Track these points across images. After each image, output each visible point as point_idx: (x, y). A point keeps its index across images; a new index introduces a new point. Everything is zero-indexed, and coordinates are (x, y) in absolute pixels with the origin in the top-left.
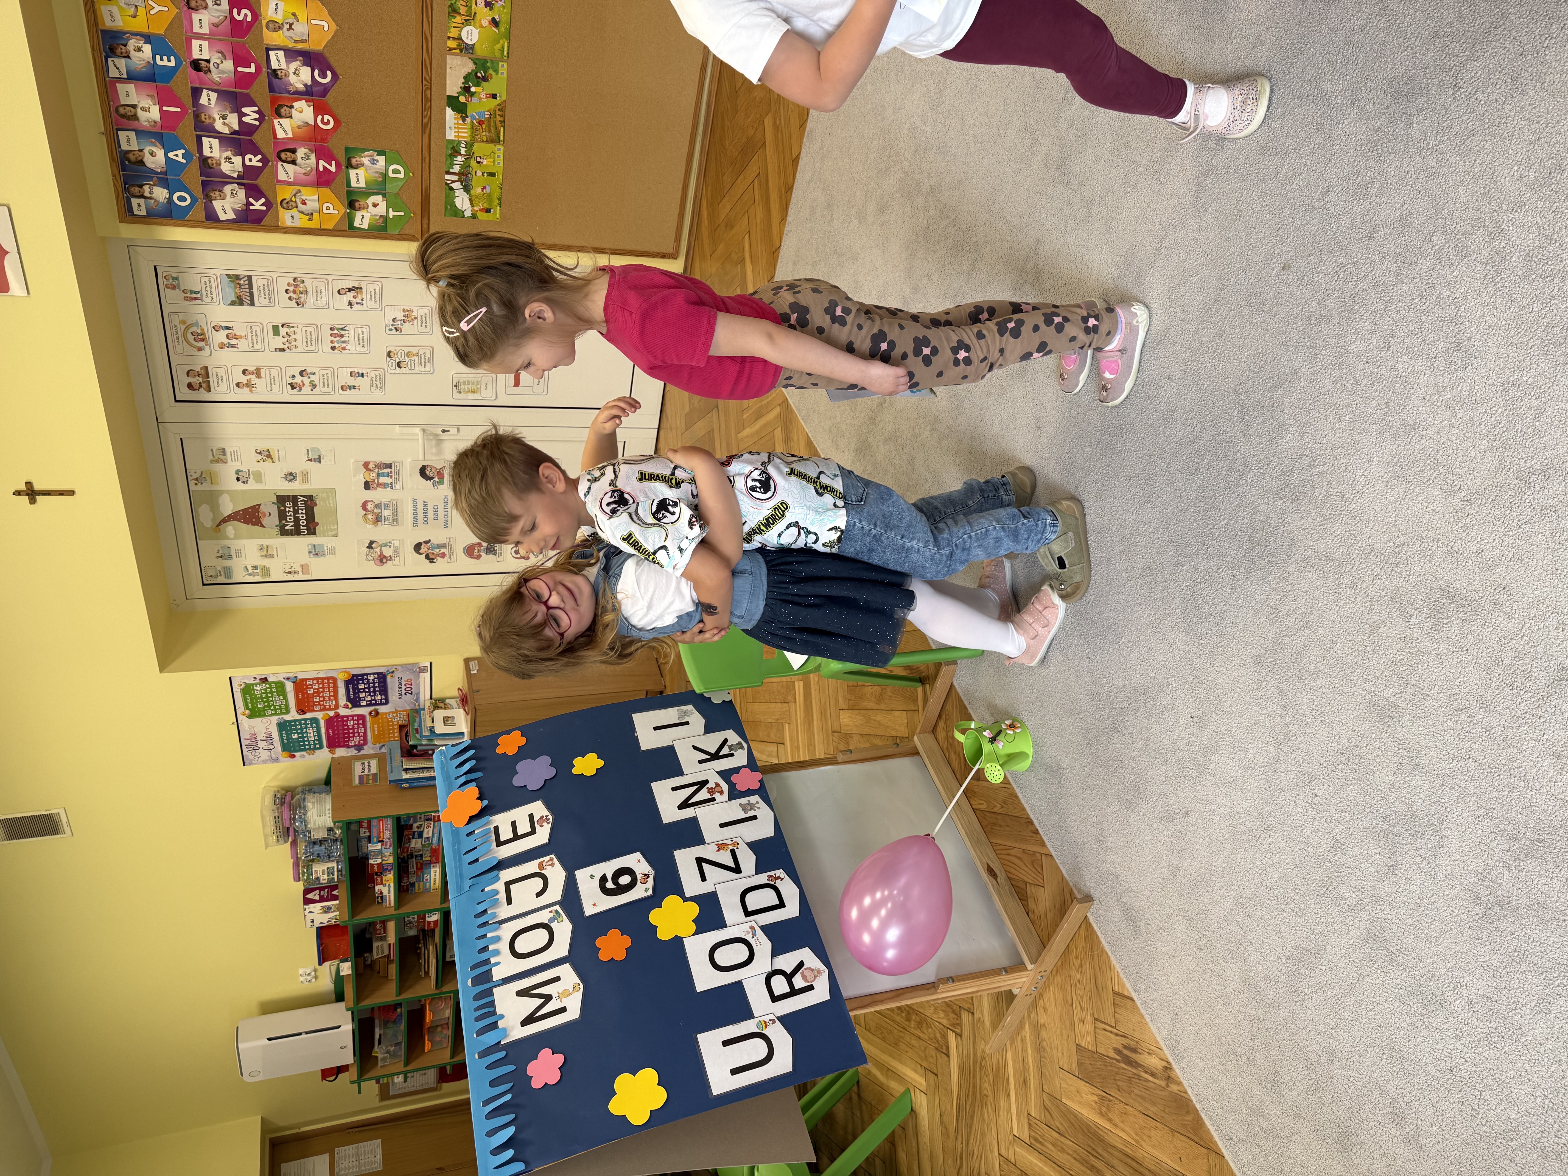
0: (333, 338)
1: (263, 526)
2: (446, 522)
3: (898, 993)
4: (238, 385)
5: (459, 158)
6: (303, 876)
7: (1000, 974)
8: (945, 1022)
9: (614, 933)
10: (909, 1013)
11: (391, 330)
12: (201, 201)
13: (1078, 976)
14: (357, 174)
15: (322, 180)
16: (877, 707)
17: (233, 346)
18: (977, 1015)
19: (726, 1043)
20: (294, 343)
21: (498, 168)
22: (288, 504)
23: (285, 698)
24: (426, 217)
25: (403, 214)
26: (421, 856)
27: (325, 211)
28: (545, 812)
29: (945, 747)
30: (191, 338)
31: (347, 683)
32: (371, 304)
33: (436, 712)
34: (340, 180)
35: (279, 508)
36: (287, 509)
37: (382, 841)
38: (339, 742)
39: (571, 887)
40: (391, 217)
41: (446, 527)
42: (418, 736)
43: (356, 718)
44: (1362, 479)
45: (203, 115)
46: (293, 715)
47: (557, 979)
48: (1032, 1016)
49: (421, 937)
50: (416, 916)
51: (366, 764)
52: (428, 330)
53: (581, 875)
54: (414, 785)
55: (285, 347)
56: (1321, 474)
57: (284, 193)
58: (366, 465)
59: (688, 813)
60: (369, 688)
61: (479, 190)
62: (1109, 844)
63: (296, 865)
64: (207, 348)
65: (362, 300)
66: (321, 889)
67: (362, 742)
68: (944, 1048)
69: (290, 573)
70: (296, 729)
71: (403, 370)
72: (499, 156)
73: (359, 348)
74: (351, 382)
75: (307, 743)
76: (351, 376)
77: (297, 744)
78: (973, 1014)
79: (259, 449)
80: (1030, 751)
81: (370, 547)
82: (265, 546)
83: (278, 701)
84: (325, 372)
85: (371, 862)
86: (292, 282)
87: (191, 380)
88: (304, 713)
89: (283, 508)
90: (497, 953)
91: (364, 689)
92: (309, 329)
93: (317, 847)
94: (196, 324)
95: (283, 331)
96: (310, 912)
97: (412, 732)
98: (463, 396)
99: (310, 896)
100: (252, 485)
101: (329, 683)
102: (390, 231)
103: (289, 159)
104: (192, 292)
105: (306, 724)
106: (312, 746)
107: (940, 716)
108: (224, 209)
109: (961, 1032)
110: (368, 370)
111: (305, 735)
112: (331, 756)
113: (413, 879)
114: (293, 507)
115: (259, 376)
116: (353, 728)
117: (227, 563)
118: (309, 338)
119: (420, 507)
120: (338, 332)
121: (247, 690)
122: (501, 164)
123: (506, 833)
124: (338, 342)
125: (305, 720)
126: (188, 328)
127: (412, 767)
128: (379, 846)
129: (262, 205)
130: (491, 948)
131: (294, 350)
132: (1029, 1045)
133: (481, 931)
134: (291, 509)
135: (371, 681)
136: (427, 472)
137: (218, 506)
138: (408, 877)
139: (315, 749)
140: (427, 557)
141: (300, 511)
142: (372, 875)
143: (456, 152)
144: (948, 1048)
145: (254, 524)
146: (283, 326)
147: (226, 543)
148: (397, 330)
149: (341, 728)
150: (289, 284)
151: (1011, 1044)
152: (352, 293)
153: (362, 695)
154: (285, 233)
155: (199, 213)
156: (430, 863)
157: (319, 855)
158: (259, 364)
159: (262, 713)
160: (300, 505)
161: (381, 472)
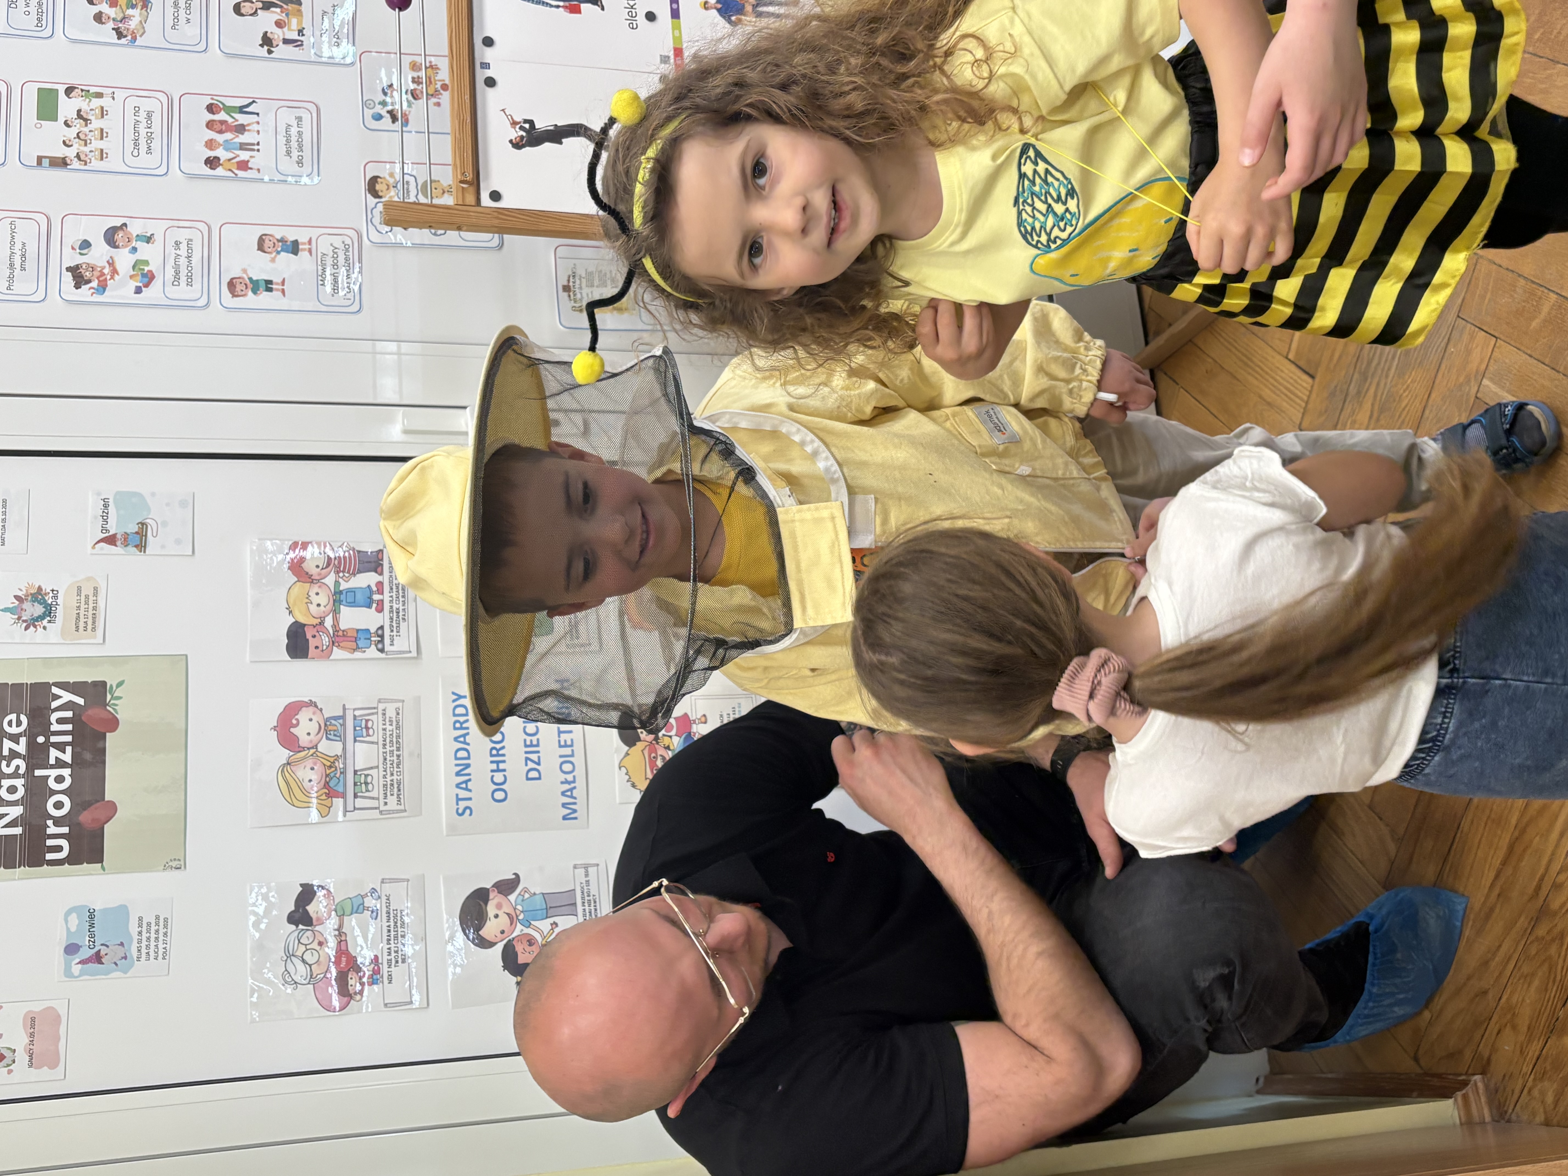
2: (569, 797)
11: (379, 119)
36: (8, 746)
41: (568, 816)
55: (70, 153)
65: (301, 32)
73: (288, 165)
74: (261, 267)
76: (261, 247)
81: (299, 916)
84: (183, 235)
92: (146, 105)
110: (314, 233)
114: (31, 730)
118: (143, 131)
124: (227, 145)
131: (96, 164)
134: (23, 740)
141: (54, 753)
146: (69, 91)
148: (394, 119)
152: (274, 12)
160: (55, 727)
161: (344, 586)
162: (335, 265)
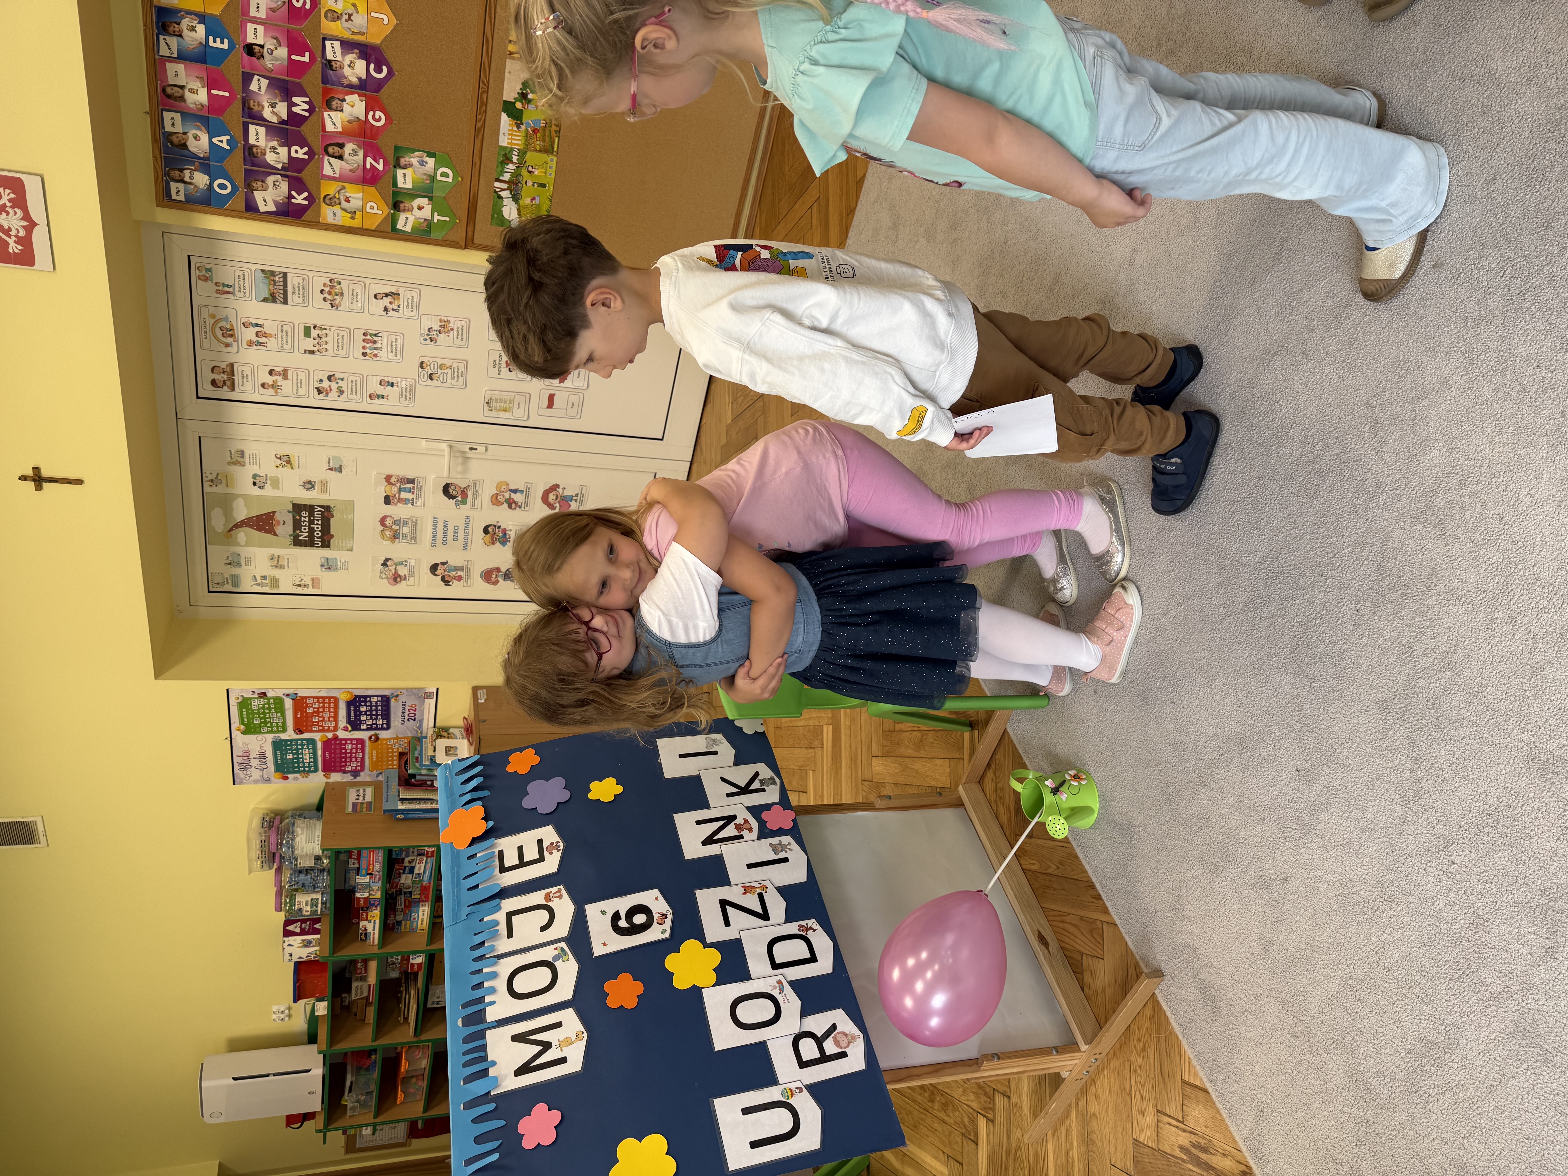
0: (365, 344)
1: (275, 535)
2: (466, 544)
3: (937, 1068)
4: (263, 385)
5: (511, 166)
6: (285, 906)
7: (1050, 1054)
8: (975, 1105)
9: (625, 978)
10: (933, 1093)
11: (426, 340)
12: (242, 191)
13: (1140, 1061)
14: (405, 175)
15: (369, 178)
16: (916, 754)
17: (261, 344)
18: (1014, 1099)
19: (746, 1111)
20: (324, 346)
21: (550, 180)
22: (304, 514)
23: (283, 715)
24: (471, 224)
25: (448, 219)
26: (411, 893)
27: (368, 210)
28: (556, 838)
29: (993, 799)
30: (219, 333)
31: (349, 704)
32: (407, 312)
33: (439, 741)
34: (386, 180)
35: (294, 517)
36: (303, 519)
37: (371, 874)
38: (335, 766)
39: (580, 923)
40: (436, 221)
41: (465, 549)
42: (417, 765)
43: (354, 742)
44: (1528, 499)
45: (252, 102)
46: (289, 734)
47: (559, 1025)
48: (1081, 1104)
49: (403, 981)
50: (399, 957)
51: (361, 791)
52: (463, 343)
53: (592, 910)
54: (408, 817)
55: (315, 349)
56: (1474, 494)
57: (329, 189)
58: (388, 478)
59: (713, 850)
60: (371, 710)
61: (527, 201)
62: (1187, 913)
63: (279, 894)
64: (235, 344)
65: (399, 307)
66: (303, 921)
67: (359, 768)
68: (972, 1134)
69: (299, 585)
70: (291, 749)
71: (435, 382)
72: (551, 167)
73: (391, 356)
74: (380, 390)
75: (301, 765)
76: (380, 384)
77: (291, 765)
78: (1009, 1097)
79: (279, 453)
80: (1096, 806)
81: (384, 564)
82: (276, 556)
83: (275, 718)
84: (354, 379)
85: (358, 895)
86: (328, 283)
87: (215, 376)
88: (301, 732)
89: (298, 517)
90: (493, 991)
91: (366, 712)
92: (342, 333)
93: (302, 876)
94: (226, 319)
95: (314, 333)
96: (289, 945)
97: (412, 760)
98: (494, 414)
99: (291, 928)
100: (268, 491)
101: (330, 703)
102: (434, 235)
103: (336, 154)
104: (224, 285)
105: (302, 745)
106: (307, 769)
107: (989, 765)
108: (265, 201)
109: (994, 1117)
111: (300, 756)
112: (325, 780)
113: (399, 918)
114: (309, 516)
115: (285, 378)
116: (351, 753)
117: (235, 571)
119: (440, 526)
120: (371, 338)
121: (244, 703)
122: (553, 176)
123: (511, 859)
124: (370, 348)
125: (302, 740)
126: (216, 322)
127: (409, 797)
128: (367, 879)
129: (304, 199)
130: (486, 984)
131: (324, 353)
132: (1075, 1137)
133: (476, 966)
134: (307, 519)
135: (374, 704)
136: (451, 491)
137: (232, 509)
138: (395, 915)
139: (310, 771)
140: (443, 579)
141: (316, 522)
142: (358, 909)
143: (507, 159)
144: (976, 1135)
145: (267, 532)
146: (315, 327)
147: (237, 549)
148: (432, 341)
149: (338, 751)
150: (325, 285)
151: (1053, 1135)
152: (389, 299)
153: (363, 718)
154: (326, 230)
155: (239, 203)
156: (419, 902)
157: (303, 885)
158: (286, 365)
159: (258, 730)
160: (316, 515)
161: (402, 487)
162: (406, 391)
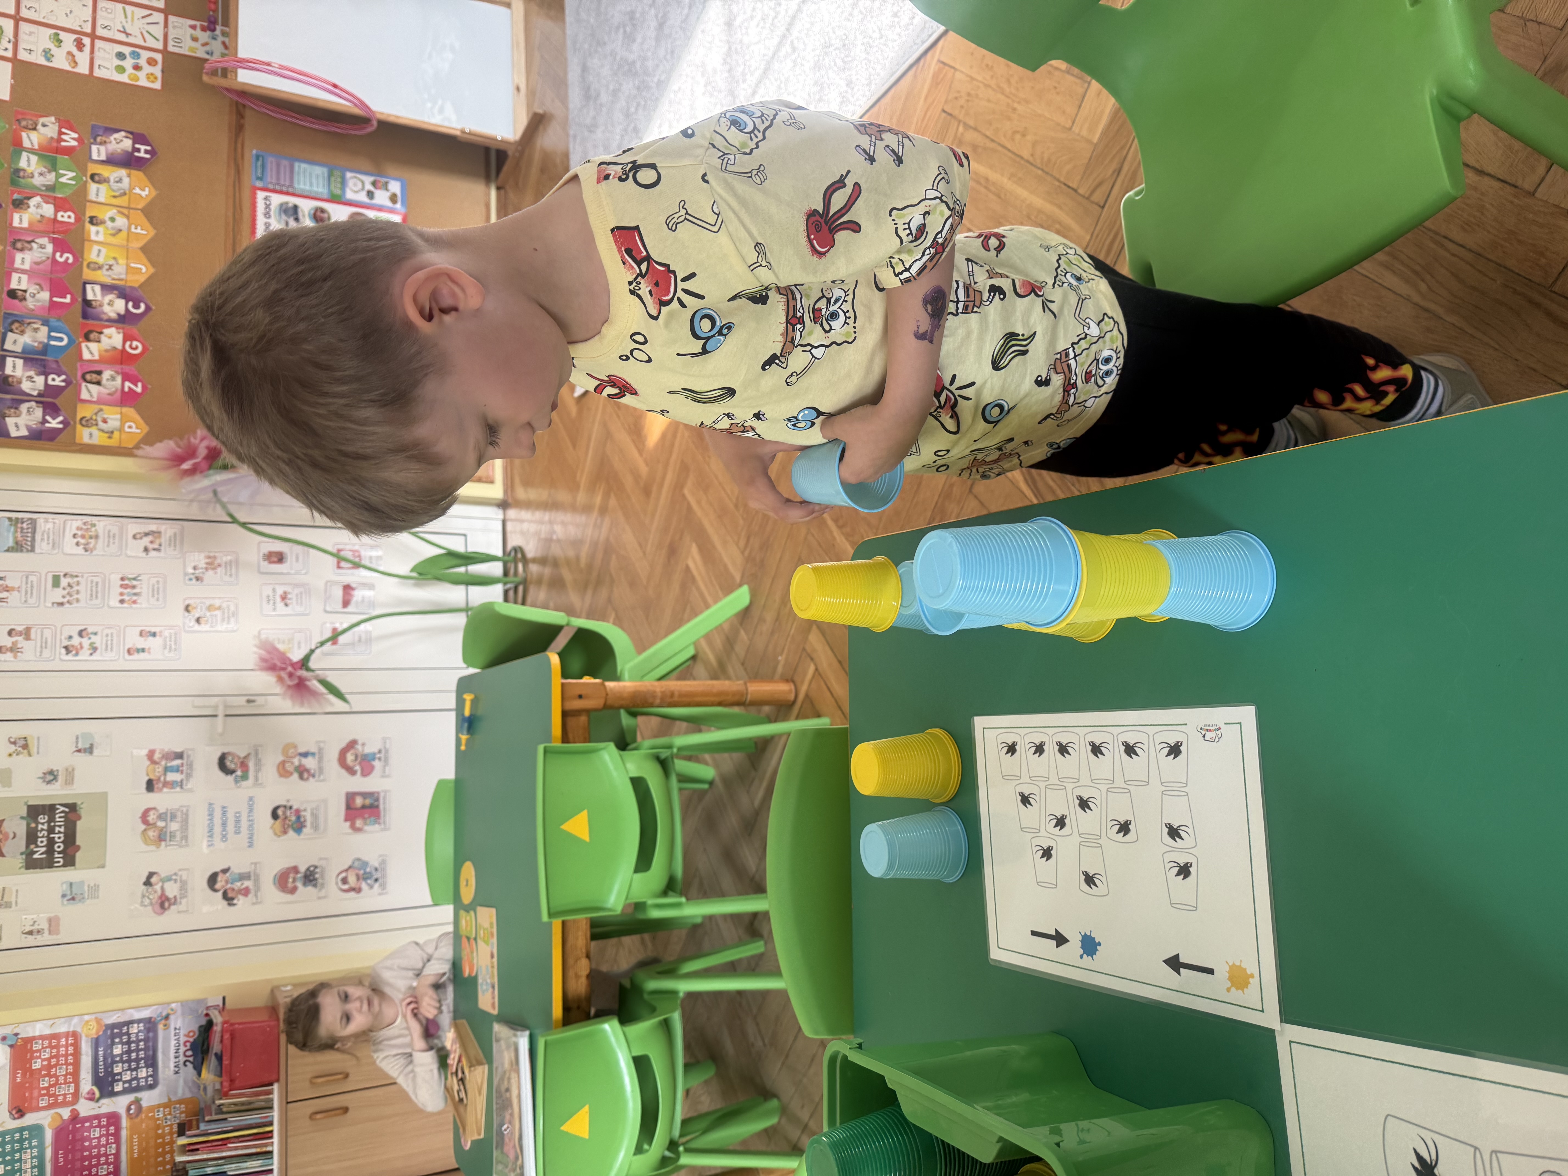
0: (123, 590)
2: (251, 837)
11: (191, 579)
20: (75, 596)
22: (41, 816)
31: (96, 1043)
36: (40, 827)
41: (251, 845)
52: (233, 579)
55: (65, 600)
57: (86, 412)
58: (151, 756)
60: (129, 1052)
65: (160, 545)
69: (30, 933)
71: (202, 628)
73: (152, 601)
76: (141, 634)
81: (148, 883)
84: (109, 631)
86: (82, 526)
88: (21, 1113)
91: (121, 1056)
92: (95, 579)
95: (64, 582)
101: (67, 1046)
103: (94, 380)
108: (17, 426)
110: (162, 628)
111: (17, 1165)
114: (49, 822)
115: (28, 637)
116: (99, 1146)
118: (94, 590)
119: (218, 815)
120: (129, 583)
124: (128, 594)
125: (21, 1130)
129: (59, 423)
131: (75, 604)
134: (45, 828)
135: (133, 1037)
136: (228, 763)
140: (225, 896)
141: (57, 829)
146: (65, 575)
148: (197, 580)
149: (78, 1146)
150: (77, 528)
153: (117, 1070)
154: (81, 452)
160: (58, 820)
161: (169, 765)
162: (170, 641)
